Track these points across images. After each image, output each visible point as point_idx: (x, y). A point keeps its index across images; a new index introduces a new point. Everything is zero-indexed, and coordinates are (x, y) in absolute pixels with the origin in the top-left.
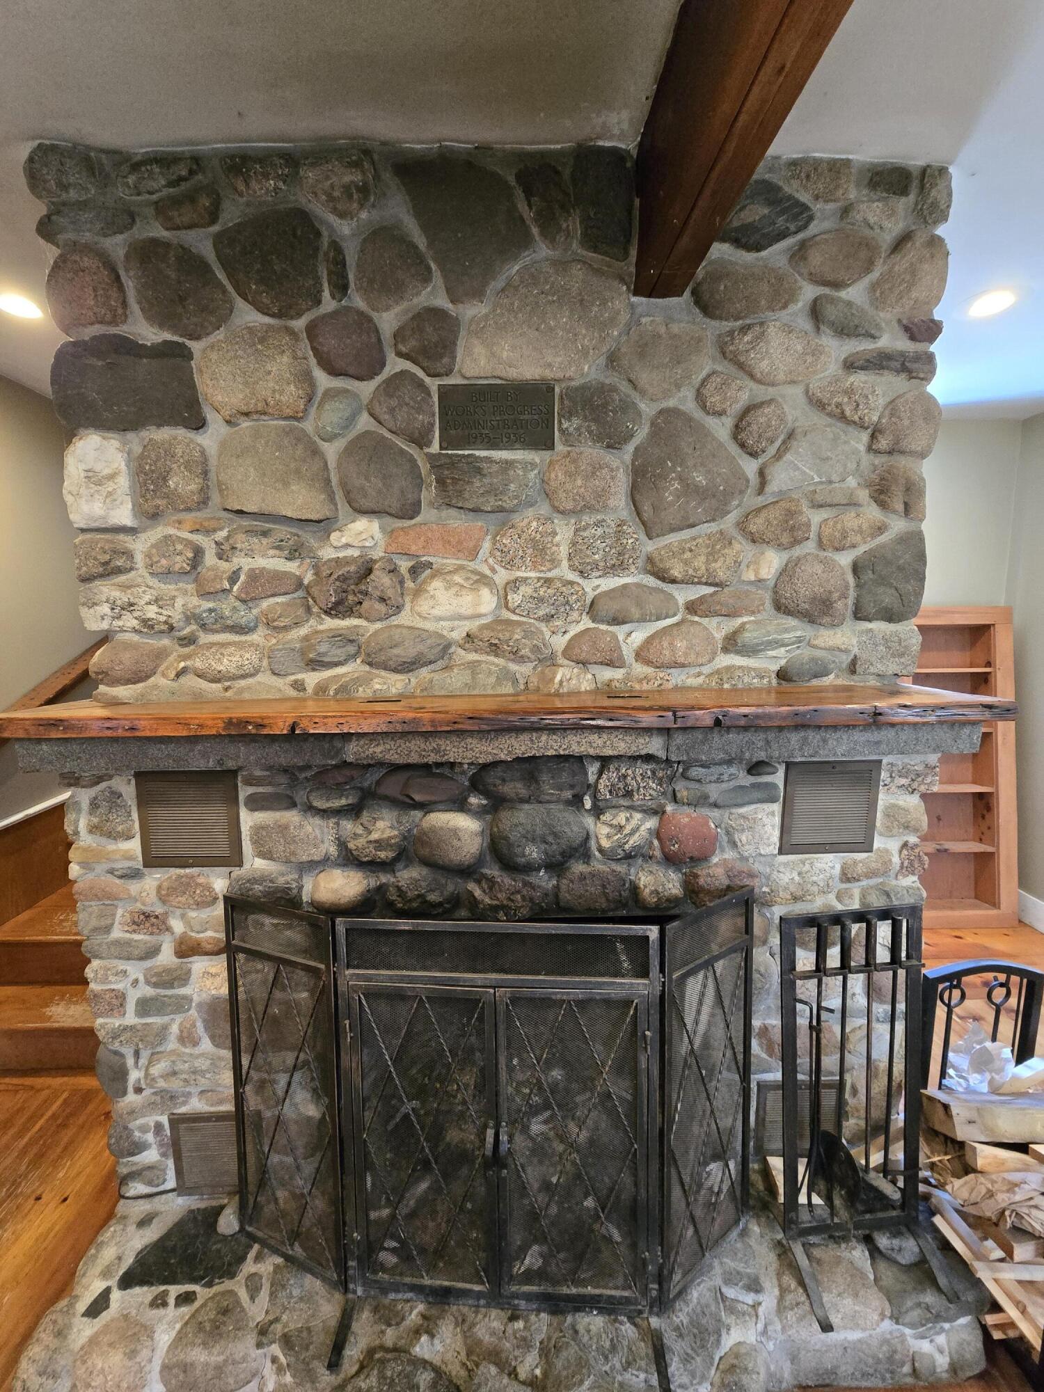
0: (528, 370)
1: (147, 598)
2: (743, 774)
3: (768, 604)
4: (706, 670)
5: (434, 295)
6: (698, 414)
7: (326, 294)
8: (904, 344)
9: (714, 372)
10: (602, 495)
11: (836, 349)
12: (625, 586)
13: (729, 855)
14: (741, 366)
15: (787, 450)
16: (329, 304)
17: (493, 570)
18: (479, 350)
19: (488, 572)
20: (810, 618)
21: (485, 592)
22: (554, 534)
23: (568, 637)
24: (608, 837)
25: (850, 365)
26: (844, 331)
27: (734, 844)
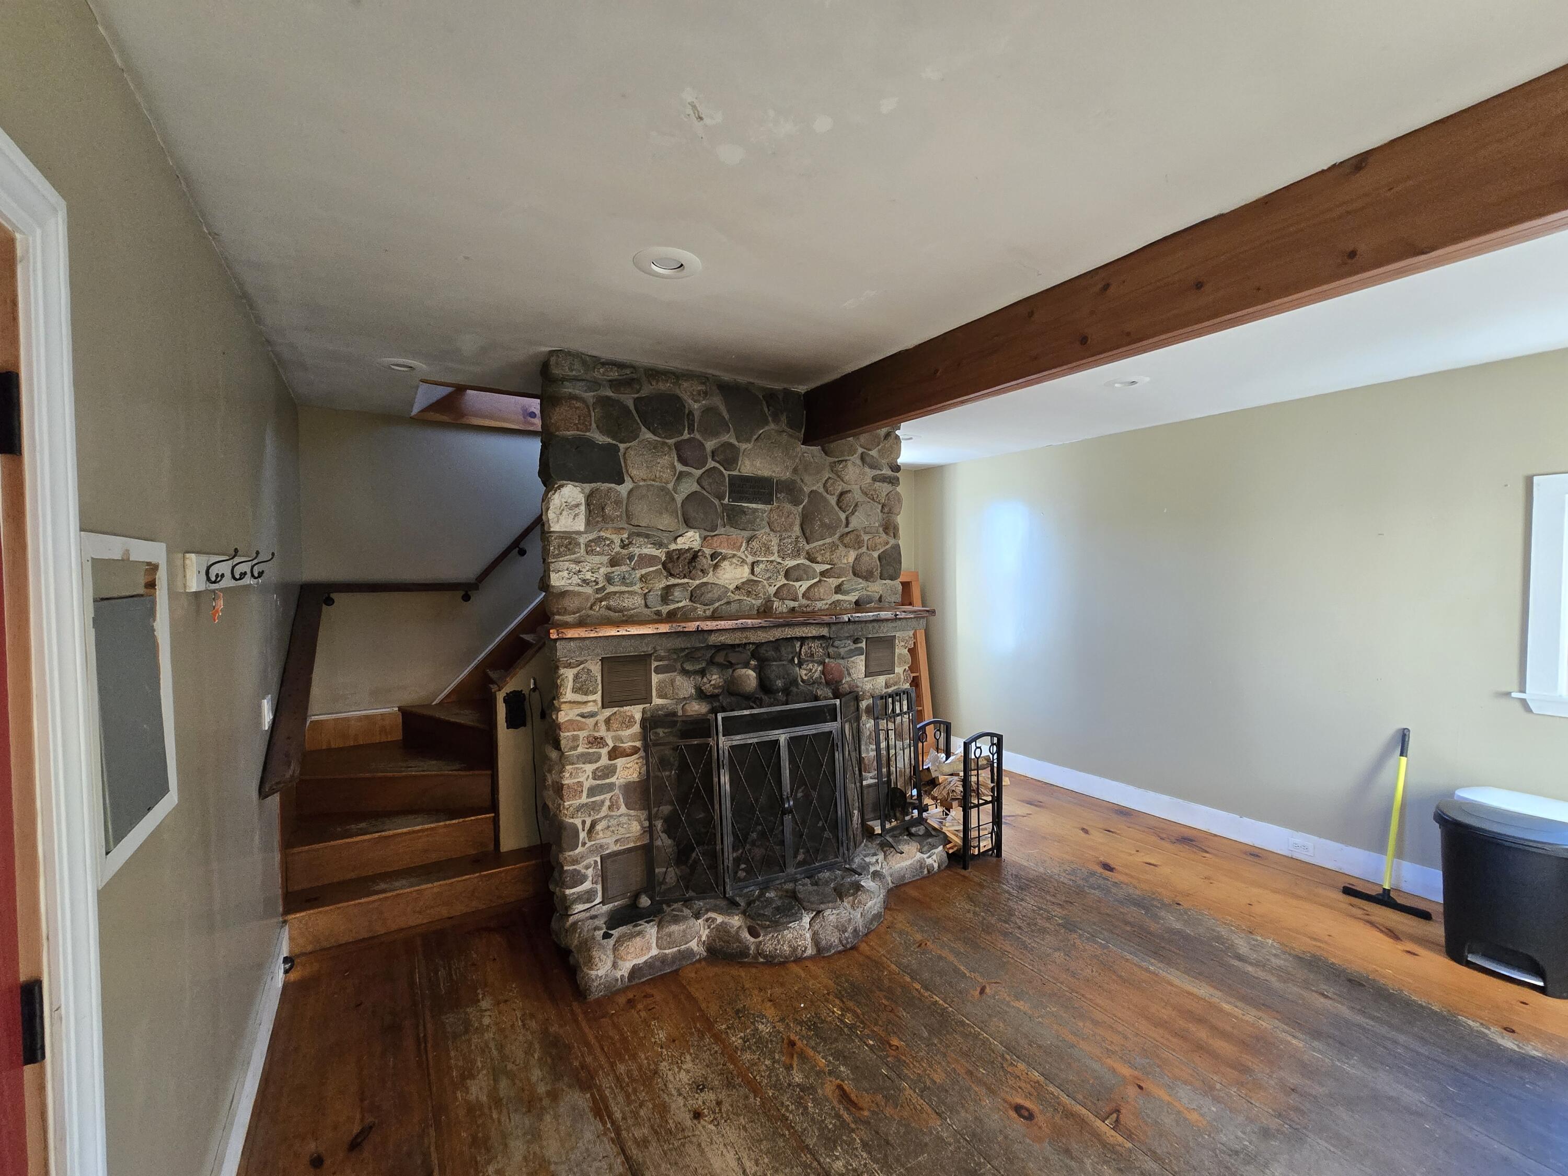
0: (766, 473)
1: (587, 568)
2: (851, 644)
3: (851, 574)
4: (829, 602)
5: (729, 438)
6: (825, 494)
7: (686, 431)
8: (890, 473)
9: (830, 478)
10: (791, 525)
11: (870, 473)
12: (798, 565)
13: (848, 679)
14: (839, 476)
15: (856, 511)
16: (686, 436)
17: (747, 557)
18: (747, 462)
19: (744, 557)
20: (866, 578)
21: (746, 567)
22: (771, 541)
23: (776, 588)
24: (806, 675)
25: (875, 479)
26: (873, 467)
27: (849, 674)
